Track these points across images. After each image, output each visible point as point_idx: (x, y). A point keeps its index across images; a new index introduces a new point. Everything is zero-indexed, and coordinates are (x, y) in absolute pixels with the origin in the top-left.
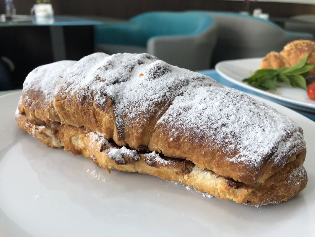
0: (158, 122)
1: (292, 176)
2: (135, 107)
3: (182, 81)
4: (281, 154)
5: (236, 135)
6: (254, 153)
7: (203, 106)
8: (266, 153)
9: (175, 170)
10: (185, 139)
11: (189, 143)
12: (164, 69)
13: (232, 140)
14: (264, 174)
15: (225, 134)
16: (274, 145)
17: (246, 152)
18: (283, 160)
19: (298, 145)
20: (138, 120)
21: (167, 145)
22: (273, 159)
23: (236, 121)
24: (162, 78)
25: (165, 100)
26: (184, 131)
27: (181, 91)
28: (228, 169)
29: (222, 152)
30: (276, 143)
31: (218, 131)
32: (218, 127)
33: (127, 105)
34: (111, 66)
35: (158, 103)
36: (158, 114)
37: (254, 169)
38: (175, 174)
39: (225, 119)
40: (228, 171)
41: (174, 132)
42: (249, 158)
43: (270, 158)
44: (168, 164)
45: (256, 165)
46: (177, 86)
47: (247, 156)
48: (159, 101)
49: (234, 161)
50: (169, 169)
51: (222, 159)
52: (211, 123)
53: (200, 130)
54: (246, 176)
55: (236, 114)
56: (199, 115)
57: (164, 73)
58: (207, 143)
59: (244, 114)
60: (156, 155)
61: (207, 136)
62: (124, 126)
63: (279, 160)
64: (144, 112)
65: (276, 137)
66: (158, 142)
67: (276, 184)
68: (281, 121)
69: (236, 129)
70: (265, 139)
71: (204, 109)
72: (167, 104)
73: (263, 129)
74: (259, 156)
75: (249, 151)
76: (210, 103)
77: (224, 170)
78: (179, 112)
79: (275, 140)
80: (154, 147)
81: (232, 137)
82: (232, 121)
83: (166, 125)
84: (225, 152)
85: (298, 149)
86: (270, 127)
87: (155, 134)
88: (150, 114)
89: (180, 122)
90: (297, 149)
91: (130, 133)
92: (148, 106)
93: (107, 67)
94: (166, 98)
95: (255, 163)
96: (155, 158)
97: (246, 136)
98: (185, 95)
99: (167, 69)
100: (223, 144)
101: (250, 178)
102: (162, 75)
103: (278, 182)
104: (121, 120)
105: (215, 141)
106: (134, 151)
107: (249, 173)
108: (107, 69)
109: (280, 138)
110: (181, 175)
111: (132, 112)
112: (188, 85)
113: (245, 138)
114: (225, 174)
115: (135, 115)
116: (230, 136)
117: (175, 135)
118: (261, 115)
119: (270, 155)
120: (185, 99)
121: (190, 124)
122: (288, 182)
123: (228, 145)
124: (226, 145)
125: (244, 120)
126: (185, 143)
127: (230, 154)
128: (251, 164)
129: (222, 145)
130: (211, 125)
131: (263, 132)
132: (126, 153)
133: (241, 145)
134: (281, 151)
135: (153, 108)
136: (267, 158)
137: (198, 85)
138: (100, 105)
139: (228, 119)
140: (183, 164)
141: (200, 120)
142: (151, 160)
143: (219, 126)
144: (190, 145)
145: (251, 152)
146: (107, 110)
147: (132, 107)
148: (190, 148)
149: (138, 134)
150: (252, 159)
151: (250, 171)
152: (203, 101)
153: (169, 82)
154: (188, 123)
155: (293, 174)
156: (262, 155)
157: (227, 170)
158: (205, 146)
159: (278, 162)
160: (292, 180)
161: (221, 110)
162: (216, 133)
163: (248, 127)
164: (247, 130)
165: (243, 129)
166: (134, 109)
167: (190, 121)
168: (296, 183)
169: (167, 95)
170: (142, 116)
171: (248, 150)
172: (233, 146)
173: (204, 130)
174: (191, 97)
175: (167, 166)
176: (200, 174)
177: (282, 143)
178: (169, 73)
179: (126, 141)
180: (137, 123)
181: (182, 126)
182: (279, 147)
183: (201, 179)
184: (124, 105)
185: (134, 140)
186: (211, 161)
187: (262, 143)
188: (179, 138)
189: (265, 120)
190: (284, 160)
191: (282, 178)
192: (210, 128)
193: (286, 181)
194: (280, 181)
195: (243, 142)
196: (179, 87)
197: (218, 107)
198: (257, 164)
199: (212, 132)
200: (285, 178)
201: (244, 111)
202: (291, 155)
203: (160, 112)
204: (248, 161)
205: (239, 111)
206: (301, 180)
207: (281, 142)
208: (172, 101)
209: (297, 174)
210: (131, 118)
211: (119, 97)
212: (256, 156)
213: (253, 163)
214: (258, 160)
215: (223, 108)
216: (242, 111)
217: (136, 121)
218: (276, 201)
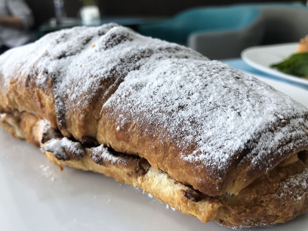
0: (105, 105)
1: (287, 187)
2: (78, 87)
3: (142, 51)
4: (263, 151)
5: (196, 121)
6: (219, 149)
7: (160, 81)
8: (237, 149)
9: (126, 170)
10: (133, 127)
11: (138, 133)
12: (120, 36)
13: (190, 129)
14: (236, 182)
15: (182, 119)
16: (252, 136)
17: (207, 146)
18: (267, 162)
19: (298, 138)
20: (79, 103)
21: (114, 137)
22: (249, 159)
23: (199, 101)
24: (116, 47)
25: (113, 75)
26: (132, 117)
27: (137, 64)
28: (184, 171)
29: (176, 147)
30: (255, 133)
31: (173, 115)
32: (173, 110)
33: (69, 83)
34: (63, 39)
35: (105, 79)
36: (104, 94)
37: (217, 174)
38: (127, 176)
39: (185, 99)
40: (185, 175)
41: (121, 119)
42: (211, 155)
43: (245, 157)
44: (117, 162)
45: (219, 167)
46: (133, 57)
47: (208, 152)
48: (105, 77)
49: (190, 160)
50: (119, 168)
51: (176, 156)
52: (165, 105)
53: (151, 115)
54: (205, 184)
55: (202, 91)
56: (152, 94)
57: (119, 41)
58: (159, 133)
59: (214, 91)
60: (104, 149)
61: (159, 123)
62: (65, 111)
63: (259, 160)
64: (87, 92)
65: (257, 125)
66: (105, 133)
67: (261, 198)
68: (273, 102)
69: (197, 113)
70: (238, 128)
71: (160, 87)
72: (116, 81)
73: (239, 113)
74: (225, 153)
75: (212, 145)
76: (170, 77)
77: (179, 173)
78: (130, 91)
79: (254, 129)
80: (102, 139)
81: (190, 124)
82: (193, 101)
83: (113, 110)
84: (179, 146)
85: (298, 144)
86: (250, 110)
87: (101, 122)
88: (93, 94)
89: (129, 104)
90: (296, 145)
91: (72, 120)
92: (91, 84)
93: (59, 40)
94: (115, 73)
95: (219, 164)
96: (102, 153)
97: (211, 122)
98: (142, 69)
99: (125, 37)
100: (177, 134)
101: (211, 186)
102: (117, 44)
103: (263, 195)
104: (61, 103)
105: (168, 129)
106: (76, 144)
107: (210, 179)
108: (58, 42)
109: (264, 127)
110: (134, 177)
111: (73, 93)
112: (150, 56)
113: (209, 126)
114: (181, 179)
115: (77, 96)
116: (187, 122)
117: (122, 122)
118: (241, 92)
119: (242, 152)
120: (141, 74)
121: (140, 106)
122: (280, 196)
123: (184, 136)
124: (182, 135)
125: (211, 99)
126: (133, 133)
127: (186, 149)
128: (212, 165)
129: (176, 136)
130: (165, 108)
131: (237, 118)
132: (67, 146)
133: (202, 137)
134: (264, 147)
135: (97, 87)
136: (237, 157)
137: (166, 56)
138: (41, 85)
139: (188, 98)
140: (137, 162)
141: (152, 101)
142: (97, 156)
143: (175, 109)
144: (139, 137)
145: (214, 147)
146: (47, 91)
147: (74, 86)
148: (139, 140)
149: (80, 121)
150: (215, 158)
151: (211, 177)
152: (162, 75)
153: (123, 53)
154: (138, 106)
155: (290, 183)
156: (230, 151)
157: (182, 172)
158: (157, 137)
159: (257, 164)
160: (288, 193)
161: (181, 87)
162: (170, 118)
163: (215, 110)
164: (214, 114)
165: (208, 113)
166: (76, 88)
167: (141, 103)
168: (296, 198)
169: (117, 68)
170: (84, 97)
171: (210, 144)
172: (190, 138)
173: (156, 114)
174: (148, 71)
175: (115, 164)
176: (156, 177)
177: (267, 134)
178: (128, 42)
179: (69, 130)
180: (78, 107)
181: (130, 109)
182: (261, 140)
183: (156, 183)
184: (66, 85)
185: (76, 129)
186: (163, 159)
187: (232, 134)
188: (126, 126)
189: (245, 101)
190: (269, 161)
191: (269, 189)
192: (163, 112)
193: (277, 194)
194: (266, 194)
195: (205, 132)
196: (136, 59)
197: (179, 82)
198: (221, 166)
199: (165, 117)
200: (275, 189)
201: (214, 88)
202: (281, 154)
203: (107, 92)
204: (209, 161)
205: (207, 87)
206: (305, 193)
207: (265, 133)
208: (124, 77)
209: (298, 184)
210: (72, 101)
211: (62, 75)
212: (221, 153)
213: (215, 163)
214: (224, 160)
215: (185, 84)
216: (211, 88)
217: (77, 105)
218: (264, 223)
